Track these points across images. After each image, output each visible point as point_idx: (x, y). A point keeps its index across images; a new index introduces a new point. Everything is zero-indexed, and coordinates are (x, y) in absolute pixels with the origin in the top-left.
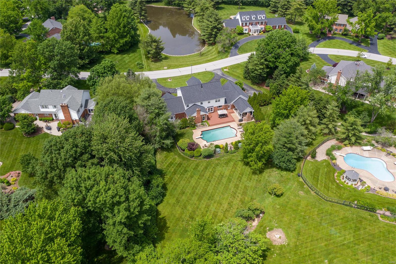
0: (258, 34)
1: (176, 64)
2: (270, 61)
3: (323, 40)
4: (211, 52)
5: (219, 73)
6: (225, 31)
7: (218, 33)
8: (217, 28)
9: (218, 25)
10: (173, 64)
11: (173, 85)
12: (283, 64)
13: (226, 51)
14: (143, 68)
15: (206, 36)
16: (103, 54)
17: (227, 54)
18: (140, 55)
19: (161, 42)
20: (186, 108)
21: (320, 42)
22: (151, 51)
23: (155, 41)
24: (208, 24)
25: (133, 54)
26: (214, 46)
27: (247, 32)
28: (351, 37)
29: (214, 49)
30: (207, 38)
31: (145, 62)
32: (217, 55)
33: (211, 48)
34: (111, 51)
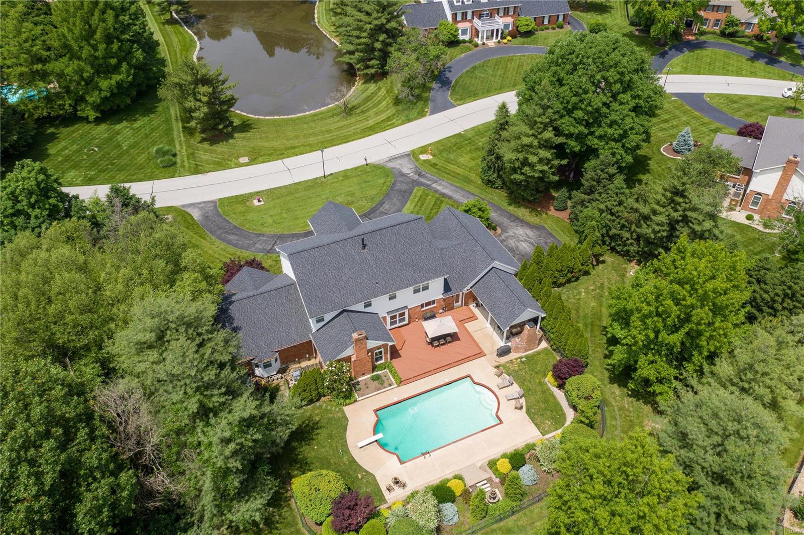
0: (499, 42)
1: (276, 144)
2: (570, 136)
3: (674, 50)
4: (376, 99)
5: (407, 168)
6: (411, 39)
7: (390, 45)
8: (387, 32)
9: (389, 21)
10: (267, 144)
11: (270, 221)
12: (613, 143)
13: (419, 97)
14: (175, 163)
15: (357, 55)
16: (52, 125)
17: (420, 104)
18: (168, 121)
19: (224, 82)
20: (314, 326)
21: (671, 59)
22: (197, 109)
23: (205, 81)
24: (361, 21)
25: (147, 119)
26: (380, 84)
27: (467, 37)
28: (747, 40)
29: (383, 92)
30: (360, 61)
31: (181, 144)
32: (392, 111)
33: (372, 87)
34: (76, 115)
